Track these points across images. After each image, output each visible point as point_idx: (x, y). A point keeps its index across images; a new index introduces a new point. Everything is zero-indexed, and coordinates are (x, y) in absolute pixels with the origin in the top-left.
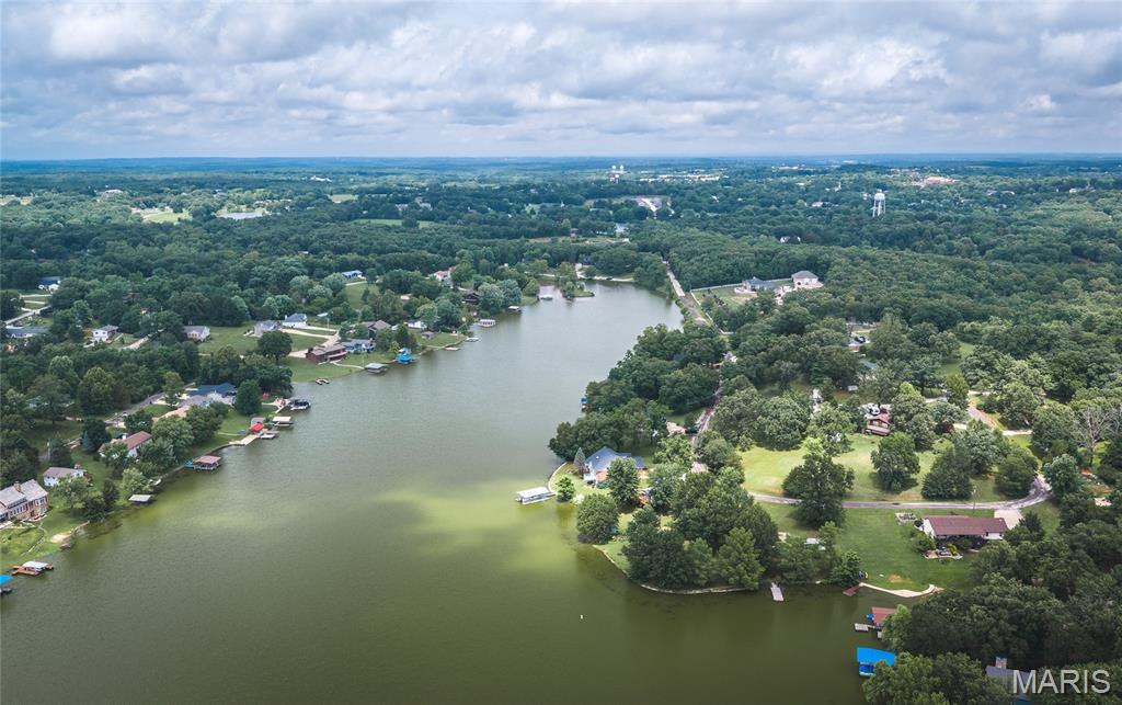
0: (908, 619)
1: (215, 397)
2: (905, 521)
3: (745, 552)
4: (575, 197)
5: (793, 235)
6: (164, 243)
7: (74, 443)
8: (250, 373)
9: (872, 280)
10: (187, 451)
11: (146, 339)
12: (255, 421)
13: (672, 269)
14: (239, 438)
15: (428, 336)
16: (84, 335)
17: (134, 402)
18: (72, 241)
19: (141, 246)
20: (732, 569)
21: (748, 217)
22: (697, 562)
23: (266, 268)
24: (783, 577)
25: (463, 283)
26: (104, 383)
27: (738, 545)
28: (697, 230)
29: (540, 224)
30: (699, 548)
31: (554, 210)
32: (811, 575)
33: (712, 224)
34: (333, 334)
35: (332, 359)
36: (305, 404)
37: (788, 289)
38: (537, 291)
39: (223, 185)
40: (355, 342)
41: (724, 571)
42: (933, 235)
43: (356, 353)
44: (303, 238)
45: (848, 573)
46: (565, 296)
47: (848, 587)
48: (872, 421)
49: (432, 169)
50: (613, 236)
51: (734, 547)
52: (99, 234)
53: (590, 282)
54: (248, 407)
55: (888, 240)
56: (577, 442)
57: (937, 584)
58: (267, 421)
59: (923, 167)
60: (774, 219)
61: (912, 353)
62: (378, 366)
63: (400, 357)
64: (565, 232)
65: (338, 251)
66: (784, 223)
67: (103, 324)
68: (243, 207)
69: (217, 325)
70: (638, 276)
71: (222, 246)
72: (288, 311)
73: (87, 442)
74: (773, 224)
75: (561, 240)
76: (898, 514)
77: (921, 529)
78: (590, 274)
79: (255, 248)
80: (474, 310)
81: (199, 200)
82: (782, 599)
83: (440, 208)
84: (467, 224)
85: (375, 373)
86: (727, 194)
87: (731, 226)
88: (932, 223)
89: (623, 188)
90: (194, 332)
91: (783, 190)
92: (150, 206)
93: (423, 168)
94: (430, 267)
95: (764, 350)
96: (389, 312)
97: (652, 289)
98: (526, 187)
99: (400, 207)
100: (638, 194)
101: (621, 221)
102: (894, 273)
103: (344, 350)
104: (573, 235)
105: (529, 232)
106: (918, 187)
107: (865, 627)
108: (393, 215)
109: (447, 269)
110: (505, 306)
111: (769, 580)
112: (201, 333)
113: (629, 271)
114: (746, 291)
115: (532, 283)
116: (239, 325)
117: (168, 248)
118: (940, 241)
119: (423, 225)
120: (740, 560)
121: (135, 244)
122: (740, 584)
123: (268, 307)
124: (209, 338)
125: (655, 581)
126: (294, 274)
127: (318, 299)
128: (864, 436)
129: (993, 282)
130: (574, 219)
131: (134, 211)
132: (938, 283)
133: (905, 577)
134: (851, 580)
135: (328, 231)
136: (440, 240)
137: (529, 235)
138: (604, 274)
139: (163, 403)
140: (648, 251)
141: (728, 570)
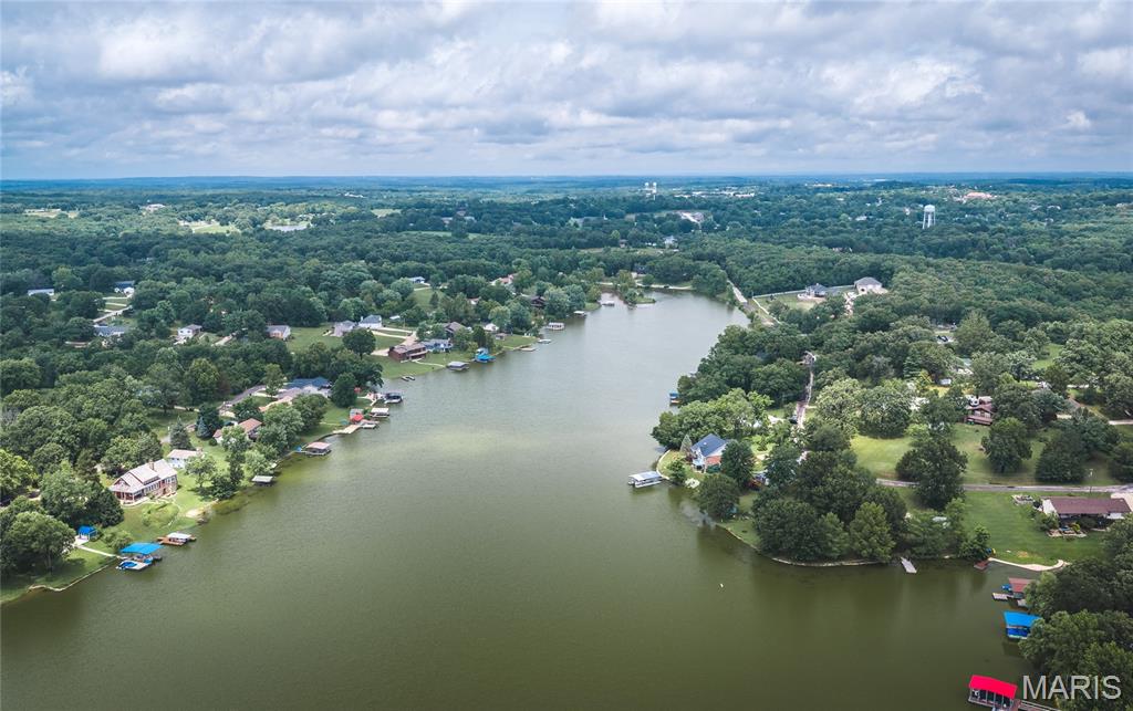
0: (1054, 584)
1: (311, 390)
2: (1022, 503)
3: (877, 525)
4: (616, 211)
5: (845, 245)
6: (224, 252)
7: (190, 429)
8: (342, 366)
9: (941, 285)
10: (297, 437)
11: (231, 337)
12: (354, 412)
13: (730, 278)
14: (342, 427)
15: (501, 337)
16: (170, 333)
17: (235, 394)
18: (135, 250)
19: (202, 254)
20: (865, 542)
21: (796, 230)
22: (829, 535)
23: (334, 273)
24: (913, 552)
25: (524, 290)
26: (209, 374)
27: (871, 518)
28: (746, 242)
29: (589, 235)
30: (831, 522)
31: (599, 222)
32: (940, 549)
33: (761, 236)
34: (409, 335)
35: (414, 357)
36: (398, 397)
37: (853, 295)
38: (599, 297)
39: (262, 200)
40: (433, 342)
41: (857, 544)
42: (988, 246)
43: (435, 352)
44: (359, 248)
45: (978, 547)
46: (626, 302)
47: (977, 562)
48: (973, 411)
49: (460, 186)
50: (663, 247)
51: (865, 520)
52: (158, 243)
53: (648, 290)
54: (345, 400)
55: (941, 251)
56: (681, 430)
57: (1065, 560)
58: (365, 412)
59: (962, 184)
60: (823, 231)
61: (1005, 348)
62: (460, 364)
63: (479, 357)
64: (615, 243)
65: (395, 259)
66: (834, 234)
67: (186, 323)
68: (288, 221)
69: (295, 326)
70: (697, 284)
71: (280, 254)
72: (362, 313)
73: (202, 427)
74: (823, 235)
75: (613, 249)
76: (1015, 497)
77: (1040, 509)
78: (646, 281)
79: (313, 256)
80: (541, 314)
81: (244, 214)
82: (915, 571)
83: (485, 220)
84: (517, 234)
85: (456, 370)
86: (769, 208)
87: (780, 238)
88: (986, 234)
89: (661, 203)
90: (276, 331)
91: (824, 205)
92: (196, 220)
93: (455, 186)
94: (492, 274)
95: (851, 347)
96: (461, 315)
97: (712, 296)
98: (565, 202)
99: (447, 220)
100: (678, 209)
101: (667, 234)
102: (960, 279)
103: (424, 349)
104: (623, 246)
105: (579, 242)
106: (960, 203)
107: (1004, 597)
108: (440, 227)
109: (506, 277)
110: (571, 310)
111: (898, 554)
112: (282, 332)
113: (687, 279)
114: (810, 297)
115: (593, 289)
116: (316, 325)
117: (230, 255)
118: (996, 252)
119: (472, 236)
120: (873, 533)
121: (197, 252)
122: (872, 557)
123: (344, 308)
124: (291, 338)
125: (787, 554)
126: (361, 280)
127: (389, 302)
128: (966, 425)
129: (1060, 288)
130: (622, 230)
131: (182, 223)
132: (1007, 288)
133: (1032, 553)
134: (979, 554)
135: (382, 241)
136: (493, 249)
137: (580, 246)
138: (661, 282)
139: (264, 395)
140: (703, 260)
141: (860, 542)
